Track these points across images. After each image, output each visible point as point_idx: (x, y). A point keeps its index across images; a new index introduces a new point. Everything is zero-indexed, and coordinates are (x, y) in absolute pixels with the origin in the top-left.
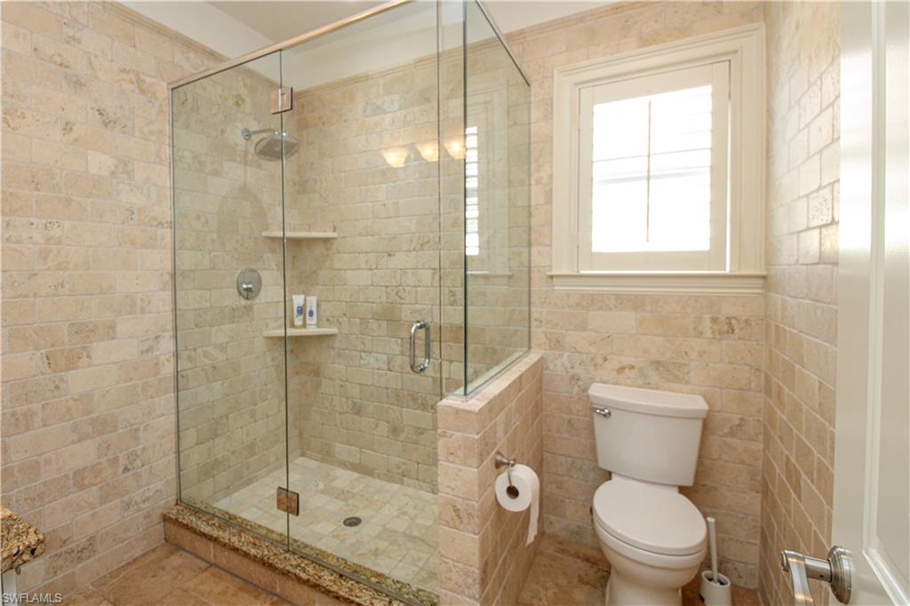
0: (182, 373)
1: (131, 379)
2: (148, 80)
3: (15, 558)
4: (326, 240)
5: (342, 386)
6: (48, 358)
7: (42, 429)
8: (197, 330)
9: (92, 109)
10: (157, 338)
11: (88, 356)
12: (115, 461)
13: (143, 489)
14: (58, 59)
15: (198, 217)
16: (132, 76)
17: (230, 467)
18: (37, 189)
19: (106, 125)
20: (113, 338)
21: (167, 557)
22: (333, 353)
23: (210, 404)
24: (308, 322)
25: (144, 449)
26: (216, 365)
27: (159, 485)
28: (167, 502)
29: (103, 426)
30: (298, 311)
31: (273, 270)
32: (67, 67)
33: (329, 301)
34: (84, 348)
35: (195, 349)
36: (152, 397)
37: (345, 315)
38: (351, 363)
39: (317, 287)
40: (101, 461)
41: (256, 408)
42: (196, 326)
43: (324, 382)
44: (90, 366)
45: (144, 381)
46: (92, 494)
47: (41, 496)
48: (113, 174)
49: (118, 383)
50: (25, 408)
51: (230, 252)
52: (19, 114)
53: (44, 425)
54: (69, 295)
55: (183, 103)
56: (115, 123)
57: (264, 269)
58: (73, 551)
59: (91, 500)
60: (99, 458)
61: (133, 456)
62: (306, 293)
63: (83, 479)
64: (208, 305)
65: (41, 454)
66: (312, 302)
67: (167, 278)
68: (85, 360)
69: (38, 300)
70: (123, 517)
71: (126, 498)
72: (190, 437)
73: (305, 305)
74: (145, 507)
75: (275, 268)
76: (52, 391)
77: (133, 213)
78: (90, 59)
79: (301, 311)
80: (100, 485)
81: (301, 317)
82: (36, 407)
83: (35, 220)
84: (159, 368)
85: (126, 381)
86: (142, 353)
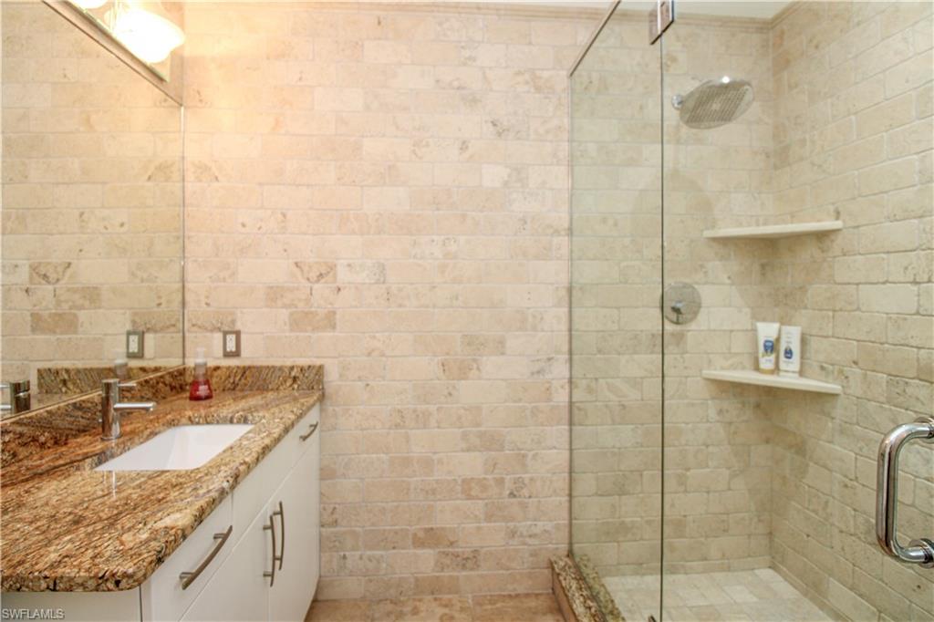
0: (577, 404)
1: (520, 400)
2: (546, 74)
3: (100, 581)
4: (821, 236)
5: (846, 486)
6: (443, 365)
7: (436, 430)
8: (598, 356)
9: (486, 122)
10: (549, 359)
11: (478, 369)
12: (500, 482)
13: (529, 523)
14: (456, 84)
15: (604, 220)
16: (527, 76)
17: (642, 539)
18: (438, 209)
19: (499, 134)
20: (503, 354)
21: (544, 614)
22: (830, 424)
23: (616, 450)
24: (783, 366)
25: (531, 479)
26: (626, 403)
27: (549, 526)
28: (557, 549)
29: (491, 442)
30: (766, 347)
31: (723, 284)
32: (464, 88)
33: (826, 337)
34: (475, 360)
35: (596, 379)
36: (542, 425)
37: (855, 363)
38: (865, 450)
39: (804, 311)
40: (487, 476)
41: (688, 473)
42: (600, 351)
43: (812, 468)
44: (480, 378)
45: (534, 404)
46: (478, 507)
47: (434, 492)
48: (506, 184)
49: (506, 401)
50: (424, 407)
51: (651, 260)
52: (424, 143)
53: (439, 427)
54: (462, 307)
55: (586, 88)
56: (508, 130)
57: (706, 283)
58: (458, 556)
59: (477, 513)
60: (486, 473)
61: (519, 483)
62: (784, 321)
63: (470, 489)
64: (615, 327)
65: (435, 453)
66: (792, 336)
67: (563, 293)
68: (474, 371)
69: (436, 310)
70: (507, 543)
71: (511, 525)
72: (586, 484)
73: (778, 340)
74: (530, 543)
75: (728, 281)
76: (446, 397)
77: (526, 223)
78: (484, 73)
79: (771, 347)
80: (486, 501)
81: (773, 357)
82: (432, 408)
83: (435, 238)
84: (551, 394)
85: (515, 402)
86: (533, 374)
